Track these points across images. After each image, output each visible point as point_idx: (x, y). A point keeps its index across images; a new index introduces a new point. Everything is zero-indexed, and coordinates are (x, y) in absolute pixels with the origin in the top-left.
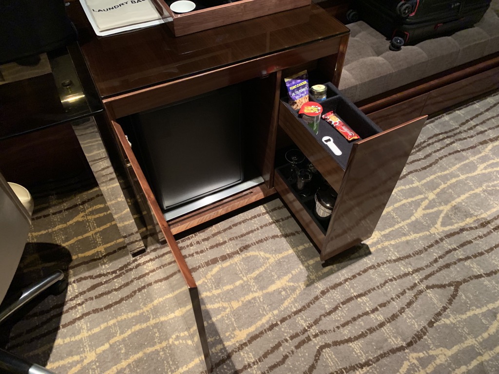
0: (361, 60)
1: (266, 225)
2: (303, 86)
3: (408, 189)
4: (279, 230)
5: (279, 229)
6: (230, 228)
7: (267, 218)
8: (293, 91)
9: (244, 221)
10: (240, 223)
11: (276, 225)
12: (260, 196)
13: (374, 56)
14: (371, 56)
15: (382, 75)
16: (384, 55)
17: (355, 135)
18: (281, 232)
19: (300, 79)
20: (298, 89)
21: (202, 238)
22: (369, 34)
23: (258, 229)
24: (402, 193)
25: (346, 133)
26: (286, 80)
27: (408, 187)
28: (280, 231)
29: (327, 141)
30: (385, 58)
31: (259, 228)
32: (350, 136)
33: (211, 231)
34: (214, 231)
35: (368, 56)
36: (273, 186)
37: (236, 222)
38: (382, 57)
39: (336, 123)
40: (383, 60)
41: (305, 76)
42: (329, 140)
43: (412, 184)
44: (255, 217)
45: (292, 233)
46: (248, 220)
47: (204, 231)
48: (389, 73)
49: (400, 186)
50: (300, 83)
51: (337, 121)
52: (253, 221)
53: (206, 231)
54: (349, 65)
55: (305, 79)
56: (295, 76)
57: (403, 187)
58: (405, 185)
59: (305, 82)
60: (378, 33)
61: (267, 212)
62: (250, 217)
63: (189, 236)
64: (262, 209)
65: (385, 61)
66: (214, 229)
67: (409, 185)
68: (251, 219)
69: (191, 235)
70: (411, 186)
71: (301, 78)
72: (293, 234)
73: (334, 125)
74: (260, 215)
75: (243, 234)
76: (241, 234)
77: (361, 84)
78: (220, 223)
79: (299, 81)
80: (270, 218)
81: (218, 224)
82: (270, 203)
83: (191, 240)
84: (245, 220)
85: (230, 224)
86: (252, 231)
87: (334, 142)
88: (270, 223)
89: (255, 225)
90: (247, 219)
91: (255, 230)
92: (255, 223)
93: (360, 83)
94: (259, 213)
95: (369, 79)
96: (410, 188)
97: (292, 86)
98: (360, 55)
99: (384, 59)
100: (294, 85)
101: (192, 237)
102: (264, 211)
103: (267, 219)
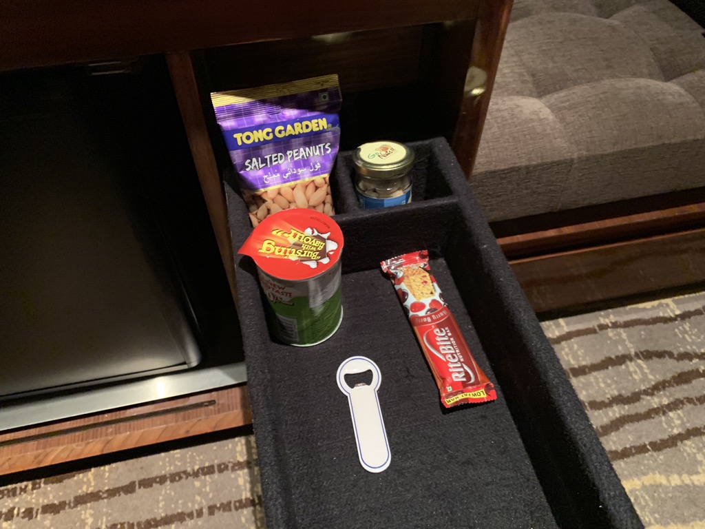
0: (607, 83)
1: (226, 507)
2: (312, 139)
3: (677, 488)
6: (129, 489)
7: (241, 481)
8: (254, 150)
9: (175, 477)
10: (162, 480)
11: (254, 513)
12: (234, 418)
13: (651, 76)
14: (642, 76)
15: (667, 142)
16: (689, 78)
17: (477, 383)
19: (298, 107)
20: (282, 145)
21: (46, 502)
22: (654, 12)
23: (200, 513)
24: (653, 498)
25: (443, 365)
26: (219, 101)
27: (675, 480)
29: (353, 380)
30: (690, 89)
31: (205, 511)
32: (454, 384)
33: (80, 484)
34: (84, 488)
35: (635, 75)
37: (154, 475)
38: (682, 85)
39: (419, 306)
40: (680, 95)
41: (324, 99)
42: (366, 378)
43: (690, 473)
44: (209, 470)
46: (187, 474)
47: (61, 481)
48: (690, 138)
49: (653, 471)
50: (292, 122)
51: (427, 301)
52: (197, 484)
53: (66, 482)
54: (562, 94)
55: (326, 112)
56: (273, 91)
57: (661, 479)
58: (667, 470)
59: (320, 123)
60: (683, 14)
61: (248, 464)
62: (196, 467)
63: (18, 485)
64: (239, 448)
65: (688, 98)
66: (88, 480)
67: (680, 475)
68: (196, 474)
69: (23, 484)
70: (687, 479)
71: (306, 103)
73: (411, 314)
74: (226, 467)
75: (155, 520)
76: (149, 517)
77: (588, 159)
78: (114, 465)
79: (291, 113)
80: (248, 486)
81: (107, 467)
83: (17, 500)
84: (178, 474)
85: (136, 477)
86: (181, 517)
87: (382, 394)
88: (241, 501)
89: (198, 498)
90: (185, 472)
91: (190, 515)
92: (203, 491)
93: (585, 153)
94: (225, 460)
95: (616, 149)
96: (684, 488)
97: (251, 129)
98: (608, 67)
99: (682, 91)
100: (260, 127)
101: (24, 490)
102: (242, 458)
103: (238, 487)
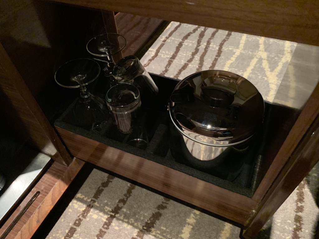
4: (129, 227)
5: (128, 223)
7: (95, 216)
11: (118, 219)
18: (136, 227)
24: (235, 68)
27: (233, 59)
28: (132, 224)
36: (72, 157)
43: (234, 54)
45: (153, 215)
49: (226, 62)
57: (230, 62)
58: (229, 59)
61: (90, 206)
64: (76, 206)
72: (156, 216)
74: (80, 220)
80: (101, 214)
82: (85, 187)
88: (105, 223)
96: (237, 59)
102: (83, 207)
103: (96, 220)
